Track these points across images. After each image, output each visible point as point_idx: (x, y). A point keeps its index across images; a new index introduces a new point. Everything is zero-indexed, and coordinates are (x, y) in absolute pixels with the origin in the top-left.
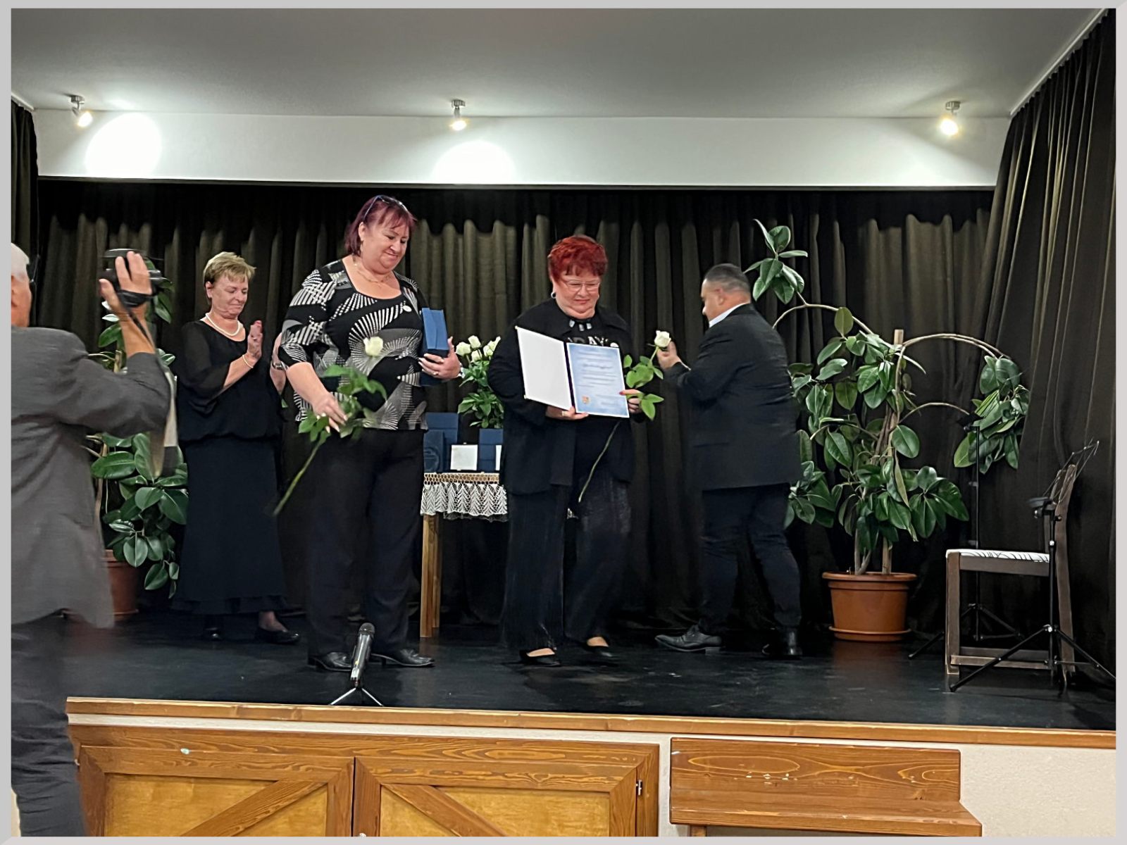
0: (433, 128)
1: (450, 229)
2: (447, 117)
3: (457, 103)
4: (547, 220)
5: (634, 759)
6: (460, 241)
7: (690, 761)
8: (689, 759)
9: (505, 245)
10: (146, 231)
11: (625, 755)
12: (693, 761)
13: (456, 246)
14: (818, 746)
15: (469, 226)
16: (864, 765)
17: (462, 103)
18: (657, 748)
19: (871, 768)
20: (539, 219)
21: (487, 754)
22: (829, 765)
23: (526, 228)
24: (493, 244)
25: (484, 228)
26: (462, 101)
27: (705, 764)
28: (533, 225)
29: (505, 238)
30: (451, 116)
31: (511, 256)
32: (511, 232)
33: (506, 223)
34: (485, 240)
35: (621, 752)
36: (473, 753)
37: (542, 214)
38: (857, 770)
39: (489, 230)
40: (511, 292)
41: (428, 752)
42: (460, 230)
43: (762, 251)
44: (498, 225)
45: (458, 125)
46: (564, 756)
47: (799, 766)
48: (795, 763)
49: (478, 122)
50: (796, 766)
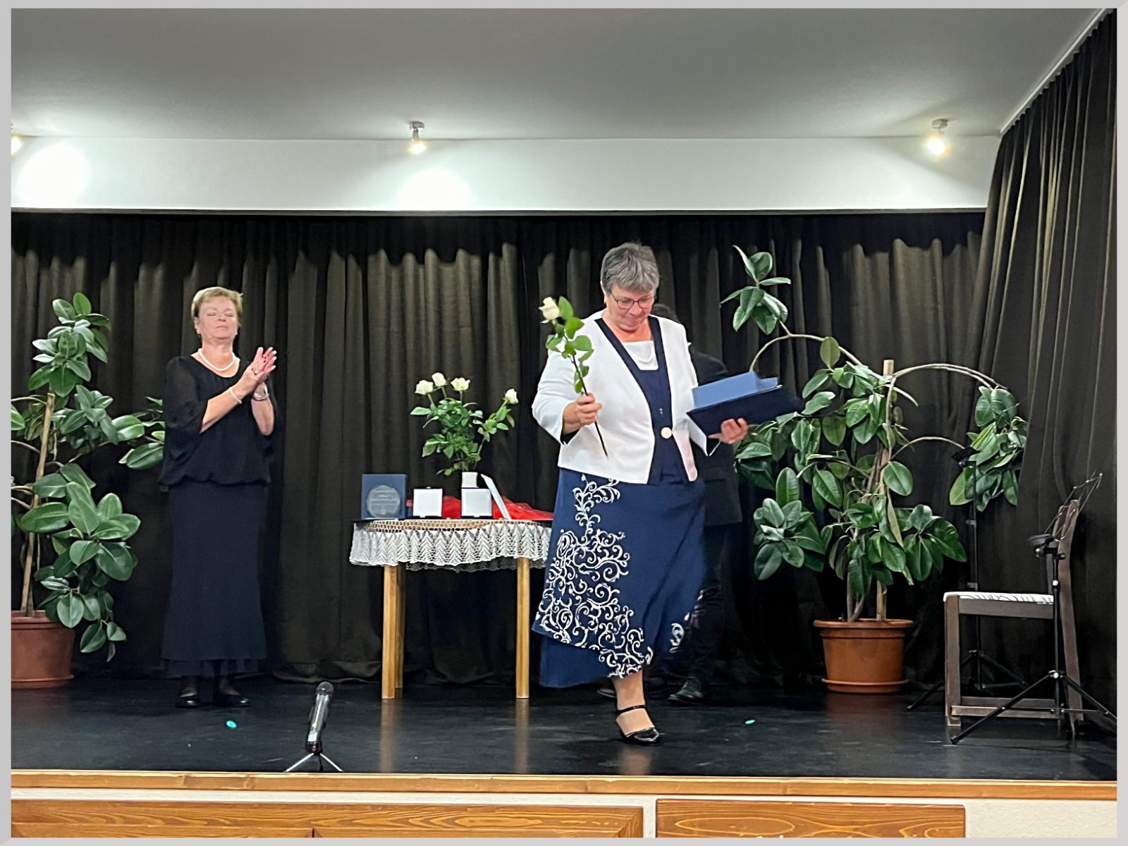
0: (391, 151)
1: (410, 259)
2: (406, 140)
3: (416, 125)
4: (513, 248)
5: (616, 824)
6: (421, 271)
7: (677, 824)
8: (676, 821)
9: (469, 276)
10: (80, 265)
11: (608, 820)
12: (681, 824)
13: (416, 277)
14: (813, 804)
15: (430, 255)
16: (865, 823)
17: (421, 125)
18: (640, 811)
19: (870, 828)
20: (505, 247)
21: (457, 821)
22: (827, 825)
23: (491, 258)
24: (456, 273)
25: (447, 257)
26: (421, 123)
27: (693, 827)
28: (499, 254)
29: (469, 267)
30: (409, 139)
31: (476, 287)
32: (476, 261)
33: (470, 251)
34: (447, 270)
35: (602, 815)
36: (442, 821)
37: (510, 242)
38: (856, 830)
39: (453, 259)
40: (477, 325)
41: (392, 821)
42: (420, 260)
43: (742, 279)
44: (461, 254)
45: (417, 148)
46: (540, 822)
47: (794, 827)
48: (790, 824)
49: (437, 144)
50: (791, 827)
